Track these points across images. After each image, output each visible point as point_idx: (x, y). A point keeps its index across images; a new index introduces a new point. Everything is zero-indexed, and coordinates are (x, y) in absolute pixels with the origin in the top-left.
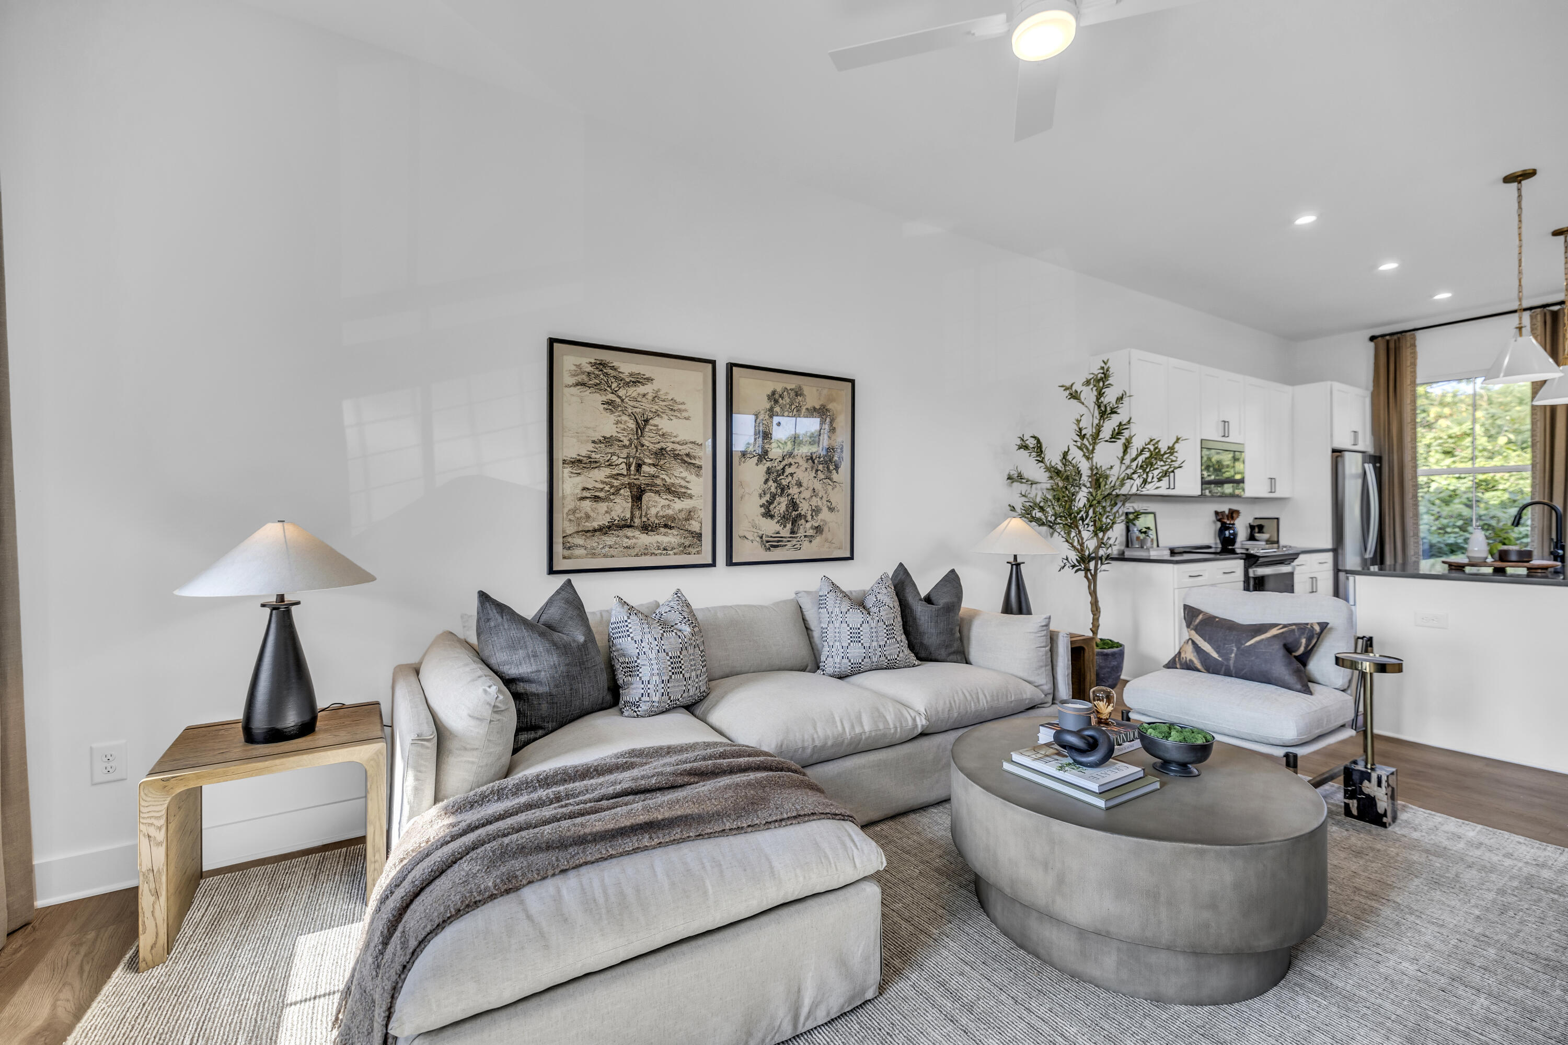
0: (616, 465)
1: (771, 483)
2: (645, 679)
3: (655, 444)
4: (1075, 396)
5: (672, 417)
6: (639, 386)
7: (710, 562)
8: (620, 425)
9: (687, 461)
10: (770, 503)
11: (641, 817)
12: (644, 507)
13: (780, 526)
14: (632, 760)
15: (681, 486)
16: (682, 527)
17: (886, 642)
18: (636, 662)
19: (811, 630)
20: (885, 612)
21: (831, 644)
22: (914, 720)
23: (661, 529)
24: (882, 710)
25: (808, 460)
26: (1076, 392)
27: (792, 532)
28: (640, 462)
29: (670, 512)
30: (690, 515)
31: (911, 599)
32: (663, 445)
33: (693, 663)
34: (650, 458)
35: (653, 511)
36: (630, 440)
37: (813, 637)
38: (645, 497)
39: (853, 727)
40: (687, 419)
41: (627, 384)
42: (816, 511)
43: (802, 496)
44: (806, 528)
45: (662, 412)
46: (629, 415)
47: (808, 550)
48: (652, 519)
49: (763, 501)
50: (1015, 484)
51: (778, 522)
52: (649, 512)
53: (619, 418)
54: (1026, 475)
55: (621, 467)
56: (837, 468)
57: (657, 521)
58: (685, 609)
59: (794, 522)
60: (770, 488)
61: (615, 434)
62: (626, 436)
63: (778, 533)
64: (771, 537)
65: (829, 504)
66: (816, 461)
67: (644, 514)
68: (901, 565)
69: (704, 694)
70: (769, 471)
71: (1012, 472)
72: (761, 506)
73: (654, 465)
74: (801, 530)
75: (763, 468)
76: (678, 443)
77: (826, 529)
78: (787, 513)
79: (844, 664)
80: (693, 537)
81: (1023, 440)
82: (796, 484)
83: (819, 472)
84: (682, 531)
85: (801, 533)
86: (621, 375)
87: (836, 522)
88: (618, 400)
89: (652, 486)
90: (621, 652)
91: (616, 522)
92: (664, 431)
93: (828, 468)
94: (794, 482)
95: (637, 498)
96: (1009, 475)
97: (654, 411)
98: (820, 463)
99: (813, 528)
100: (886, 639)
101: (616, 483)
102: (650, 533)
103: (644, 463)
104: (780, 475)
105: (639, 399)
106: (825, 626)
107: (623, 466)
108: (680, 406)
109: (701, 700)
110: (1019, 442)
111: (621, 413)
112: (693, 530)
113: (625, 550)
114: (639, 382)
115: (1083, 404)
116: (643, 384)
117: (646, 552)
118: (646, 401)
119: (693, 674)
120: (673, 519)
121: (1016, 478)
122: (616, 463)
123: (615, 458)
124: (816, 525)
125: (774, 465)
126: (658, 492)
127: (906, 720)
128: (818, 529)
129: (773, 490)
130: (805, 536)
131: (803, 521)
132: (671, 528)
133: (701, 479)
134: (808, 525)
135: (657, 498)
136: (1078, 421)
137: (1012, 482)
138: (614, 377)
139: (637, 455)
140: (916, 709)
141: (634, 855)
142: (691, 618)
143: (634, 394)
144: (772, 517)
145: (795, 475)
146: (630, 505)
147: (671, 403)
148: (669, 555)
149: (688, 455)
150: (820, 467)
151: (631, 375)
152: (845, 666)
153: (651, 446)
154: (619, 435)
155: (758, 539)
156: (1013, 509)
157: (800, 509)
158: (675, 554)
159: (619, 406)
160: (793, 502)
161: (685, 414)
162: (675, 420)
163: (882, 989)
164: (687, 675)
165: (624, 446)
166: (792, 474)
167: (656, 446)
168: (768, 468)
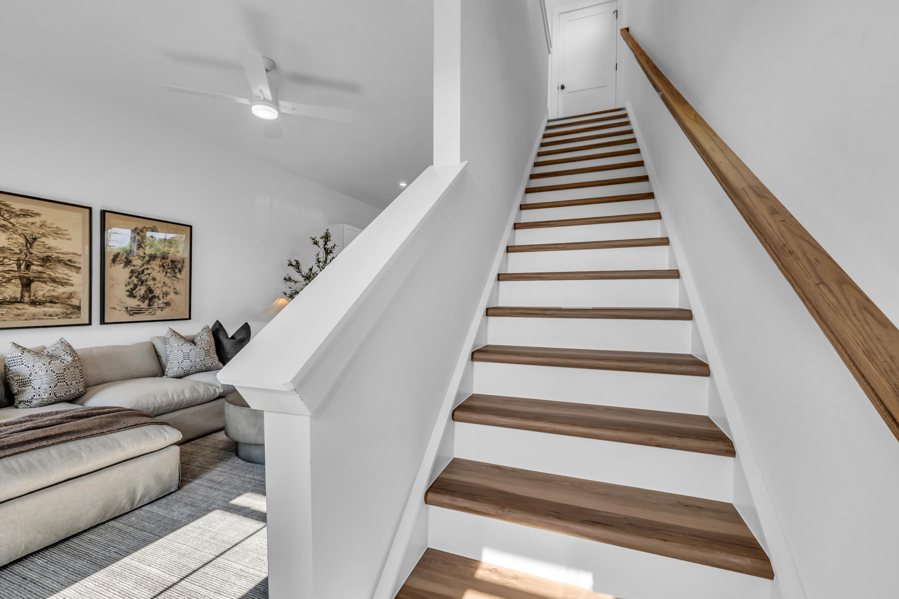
0: (8, 265)
1: (134, 278)
2: (36, 387)
3: (42, 253)
4: (316, 243)
5: (56, 238)
6: (28, 218)
7: (87, 322)
8: (11, 240)
9: (69, 264)
10: (133, 289)
11: (41, 434)
12: (33, 291)
13: (141, 302)
14: (31, 419)
15: (64, 279)
16: (65, 303)
17: (205, 358)
18: (28, 378)
19: (161, 357)
20: (205, 344)
21: (172, 362)
22: (215, 390)
23: (47, 304)
24: (197, 387)
25: (160, 266)
26: (316, 241)
27: (149, 305)
28: (29, 263)
29: (55, 294)
30: (71, 296)
31: (222, 337)
32: (49, 254)
33: (73, 376)
34: (38, 262)
35: (40, 293)
36: (20, 250)
37: (162, 360)
38: (34, 285)
39: (179, 396)
40: (70, 239)
41: (18, 216)
42: (166, 294)
43: (156, 286)
44: (158, 303)
45: (48, 235)
46: (20, 235)
47: (159, 315)
48: (40, 298)
49: (129, 288)
50: (288, 282)
51: (139, 300)
52: (36, 294)
53: (11, 236)
54: (292, 278)
55: (12, 266)
56: (180, 271)
57: (43, 299)
58: (67, 348)
59: (151, 300)
60: (133, 281)
61: (6, 246)
62: (16, 247)
63: (139, 306)
64: (134, 308)
65: (175, 290)
66: (166, 268)
67: (32, 294)
68: (217, 321)
69: (82, 393)
70: (132, 272)
71: (286, 277)
72: (127, 291)
73: (41, 266)
74: (156, 304)
75: (128, 270)
76: (62, 253)
77: (172, 304)
78: (145, 295)
79: (180, 371)
80: (74, 308)
81: (290, 262)
82: (152, 279)
83: (168, 273)
84: (65, 305)
85: (155, 306)
86: (12, 210)
87: (180, 301)
88: (9, 225)
89: (39, 278)
90: (16, 374)
91: (8, 299)
92: (50, 246)
93: (174, 271)
94: (150, 278)
95: (27, 284)
96: (285, 278)
97: (41, 233)
98: (168, 268)
99: (163, 303)
100: (205, 357)
101: (7, 276)
102: (37, 306)
103: (33, 264)
104: (140, 274)
105: (28, 225)
106: (168, 353)
107: (15, 265)
108: (63, 232)
109: (80, 397)
110: (289, 263)
111: (12, 233)
112: (74, 304)
113: (16, 317)
114: (28, 215)
115: (319, 247)
116: (32, 217)
117: (34, 317)
118: (34, 227)
119: (74, 382)
120: (58, 298)
121: (288, 279)
122: (8, 263)
123: (6, 260)
124: (166, 301)
125: (136, 268)
126: (45, 282)
127: (210, 391)
128: (168, 304)
129: (135, 282)
130: (158, 308)
131: (157, 299)
132: (55, 303)
133: (80, 275)
134: (160, 302)
135: (43, 285)
136: (318, 255)
137: (286, 281)
138: (6, 210)
139: (27, 259)
140: (217, 386)
141: (37, 450)
142: (73, 352)
143: (25, 222)
144: (135, 297)
145: (151, 275)
146: (20, 289)
147: (56, 229)
148: (54, 319)
149: (70, 261)
150: (169, 271)
151: (21, 210)
152: (180, 372)
153: (39, 254)
154: (10, 246)
155: (124, 309)
156: (285, 294)
157: (154, 293)
158: (59, 318)
159: (10, 228)
160: (150, 289)
161: (67, 237)
162: (59, 240)
163: (179, 488)
164: (69, 383)
165: (16, 253)
166: (149, 274)
167: (43, 254)
168: (132, 270)
